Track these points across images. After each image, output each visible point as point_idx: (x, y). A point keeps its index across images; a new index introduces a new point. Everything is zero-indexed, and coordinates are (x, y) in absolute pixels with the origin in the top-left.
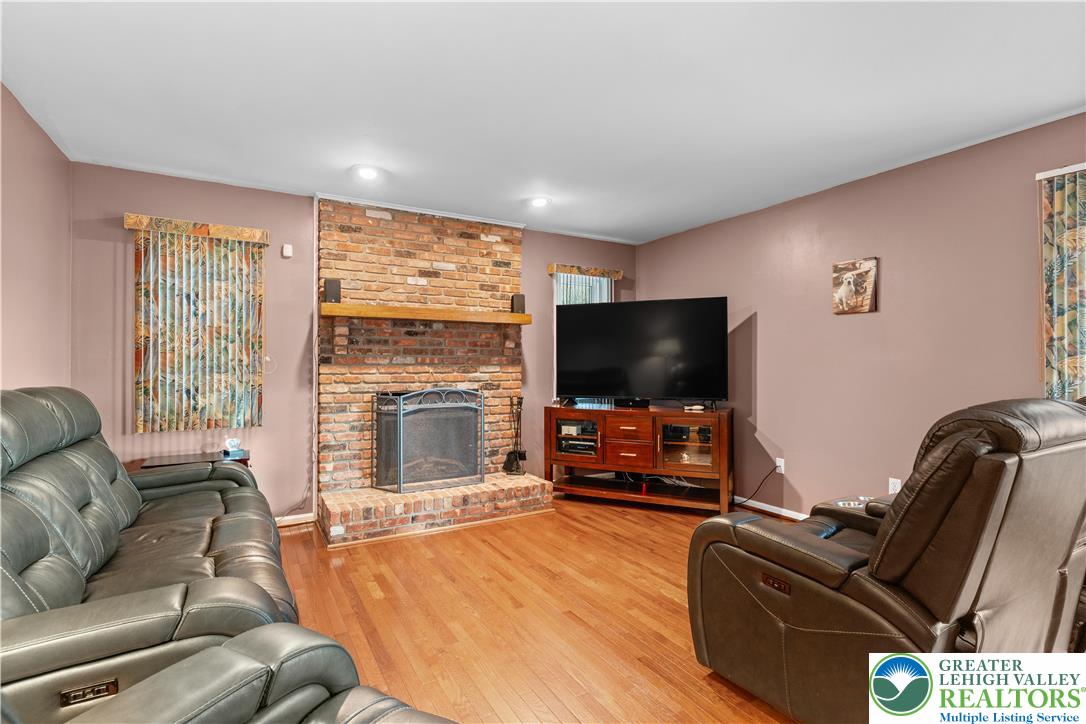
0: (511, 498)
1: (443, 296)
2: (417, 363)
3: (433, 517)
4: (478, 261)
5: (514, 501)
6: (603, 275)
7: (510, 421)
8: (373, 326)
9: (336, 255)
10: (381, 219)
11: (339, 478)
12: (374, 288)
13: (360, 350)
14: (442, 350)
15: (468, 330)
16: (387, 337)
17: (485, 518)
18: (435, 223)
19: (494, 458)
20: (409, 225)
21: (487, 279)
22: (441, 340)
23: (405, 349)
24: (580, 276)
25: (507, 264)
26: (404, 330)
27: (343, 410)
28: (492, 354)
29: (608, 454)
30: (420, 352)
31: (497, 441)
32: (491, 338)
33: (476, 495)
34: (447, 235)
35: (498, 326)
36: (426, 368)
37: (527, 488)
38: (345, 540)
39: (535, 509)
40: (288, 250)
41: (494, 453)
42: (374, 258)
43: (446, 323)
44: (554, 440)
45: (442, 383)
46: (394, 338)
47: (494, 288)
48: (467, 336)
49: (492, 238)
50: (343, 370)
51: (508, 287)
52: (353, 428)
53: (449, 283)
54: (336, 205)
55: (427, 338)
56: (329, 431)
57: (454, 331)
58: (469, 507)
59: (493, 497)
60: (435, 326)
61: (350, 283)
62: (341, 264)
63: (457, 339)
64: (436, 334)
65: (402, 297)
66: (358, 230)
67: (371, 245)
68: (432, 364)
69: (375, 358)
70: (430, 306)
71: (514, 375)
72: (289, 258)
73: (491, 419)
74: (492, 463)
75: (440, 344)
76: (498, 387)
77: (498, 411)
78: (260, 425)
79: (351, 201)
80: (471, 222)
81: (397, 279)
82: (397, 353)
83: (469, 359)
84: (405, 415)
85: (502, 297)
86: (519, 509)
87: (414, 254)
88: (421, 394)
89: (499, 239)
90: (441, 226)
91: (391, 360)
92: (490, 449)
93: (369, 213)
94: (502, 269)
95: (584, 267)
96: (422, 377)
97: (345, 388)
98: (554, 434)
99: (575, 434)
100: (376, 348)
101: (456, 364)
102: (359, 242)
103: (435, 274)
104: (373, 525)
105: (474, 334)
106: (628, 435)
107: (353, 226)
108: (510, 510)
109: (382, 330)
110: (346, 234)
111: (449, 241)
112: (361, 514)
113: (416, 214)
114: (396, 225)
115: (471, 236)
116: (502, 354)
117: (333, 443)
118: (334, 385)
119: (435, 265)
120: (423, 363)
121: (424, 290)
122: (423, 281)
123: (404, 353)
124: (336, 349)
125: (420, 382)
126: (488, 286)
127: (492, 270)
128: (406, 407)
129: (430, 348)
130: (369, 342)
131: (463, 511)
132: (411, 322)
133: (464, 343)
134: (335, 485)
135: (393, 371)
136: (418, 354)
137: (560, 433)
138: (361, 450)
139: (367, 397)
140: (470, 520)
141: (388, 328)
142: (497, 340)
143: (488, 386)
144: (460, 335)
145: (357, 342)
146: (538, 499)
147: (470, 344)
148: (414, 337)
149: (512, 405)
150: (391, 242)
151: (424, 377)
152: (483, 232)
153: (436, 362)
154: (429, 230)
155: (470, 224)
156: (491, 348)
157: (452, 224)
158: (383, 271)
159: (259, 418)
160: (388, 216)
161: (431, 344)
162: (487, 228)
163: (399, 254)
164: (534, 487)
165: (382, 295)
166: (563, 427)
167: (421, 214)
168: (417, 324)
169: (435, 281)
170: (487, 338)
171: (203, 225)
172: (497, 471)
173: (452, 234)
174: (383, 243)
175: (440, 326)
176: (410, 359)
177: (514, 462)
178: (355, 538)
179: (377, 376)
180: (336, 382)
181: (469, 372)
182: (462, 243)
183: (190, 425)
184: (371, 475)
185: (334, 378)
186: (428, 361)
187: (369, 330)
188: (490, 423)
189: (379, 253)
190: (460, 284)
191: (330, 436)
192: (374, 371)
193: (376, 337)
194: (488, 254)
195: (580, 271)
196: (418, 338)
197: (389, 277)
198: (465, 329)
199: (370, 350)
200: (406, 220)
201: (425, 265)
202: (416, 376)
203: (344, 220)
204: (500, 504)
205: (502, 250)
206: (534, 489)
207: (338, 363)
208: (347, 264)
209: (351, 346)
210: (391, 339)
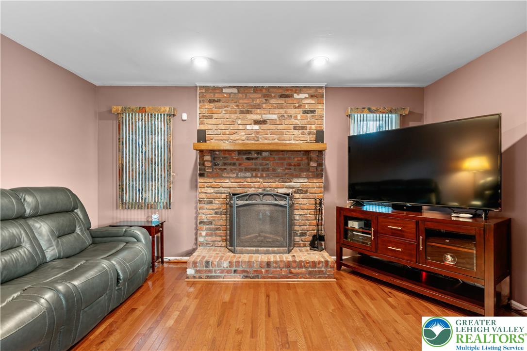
0: (301, 267)
1: (269, 135)
2: (252, 177)
3: (247, 272)
4: (292, 111)
5: (304, 269)
6: (391, 112)
7: (314, 215)
8: (227, 155)
9: (207, 116)
10: (231, 93)
11: (209, 240)
12: (228, 133)
13: (220, 169)
14: (268, 169)
15: (286, 156)
16: (235, 161)
17: (282, 278)
18: (264, 91)
19: (303, 238)
20: (248, 94)
21: (299, 123)
22: (268, 162)
23: (245, 168)
24: (372, 115)
25: (313, 112)
26: (245, 157)
27: (211, 203)
28: (302, 170)
29: (379, 246)
30: (255, 170)
31: (305, 227)
32: (301, 160)
33: (276, 262)
34: (272, 98)
35: (307, 152)
36: (258, 180)
37: (314, 262)
38: (194, 277)
39: (320, 277)
40: (185, 116)
41: (303, 234)
42: (227, 116)
43: (271, 151)
44: (342, 230)
45: (269, 189)
46: (240, 162)
47: (303, 128)
48: (284, 159)
49: (302, 96)
50: (211, 181)
51: (313, 127)
52: (216, 213)
53: (272, 127)
54: (207, 88)
55: (259, 161)
56: (203, 214)
57: (277, 157)
58: (272, 269)
59: (288, 265)
60: (264, 154)
61: (214, 132)
62: (209, 121)
63: (278, 161)
64: (264, 158)
65: (243, 138)
66: (218, 101)
67: (226, 109)
68: (262, 177)
69: (228, 173)
70: (261, 141)
71: (317, 184)
72: (185, 120)
73: (301, 212)
74: (302, 241)
75: (267, 165)
76: (306, 192)
77: (306, 207)
78: (170, 209)
79: (215, 85)
80: (286, 87)
81: (241, 127)
82: (241, 170)
83: (286, 174)
84: (238, 207)
85: (309, 134)
86: (307, 275)
87: (251, 111)
88: (247, 195)
89: (307, 96)
90: (267, 93)
91: (237, 175)
92: (300, 232)
93: (225, 90)
94: (309, 115)
95: (373, 108)
96: (255, 185)
97: (212, 190)
98: (342, 226)
99: (357, 227)
100: (229, 168)
101: (277, 177)
102: (219, 107)
103: (264, 122)
104: (210, 271)
105: (289, 158)
106: (394, 233)
107: (216, 99)
108: (301, 276)
109: (232, 158)
110: (212, 104)
111: (273, 101)
112: (204, 264)
113: (252, 87)
114: (240, 95)
115: (287, 96)
116: (308, 170)
117: (205, 221)
118: (206, 188)
119: (264, 116)
120: (256, 177)
121: (257, 133)
122: (256, 127)
123: (245, 171)
124: (206, 168)
125: (254, 188)
126: (299, 127)
127: (301, 116)
128: (238, 202)
129: (260, 167)
130: (225, 164)
131: (267, 271)
132: (249, 152)
133: (282, 164)
134: (207, 244)
135: (238, 181)
136: (253, 171)
137: (347, 226)
138: (221, 225)
139: (224, 196)
140: (271, 278)
141: (235, 156)
142: (305, 161)
143: (298, 191)
144: (280, 159)
145: (218, 165)
146: (322, 271)
147: (287, 164)
148: (251, 161)
149: (316, 204)
150: (237, 106)
151: (257, 185)
152: (295, 93)
153: (264, 176)
154: (260, 95)
155: (287, 89)
156: (302, 167)
157: (274, 90)
158: (233, 123)
159: (170, 205)
160: (235, 91)
161: (261, 165)
162: (299, 90)
163: (242, 112)
164: (320, 262)
165: (232, 137)
166: (349, 222)
167: (255, 87)
168: (253, 153)
169: (264, 126)
170: (298, 160)
171: (143, 107)
172: (305, 246)
173: (275, 96)
174: (233, 106)
175: (267, 154)
176: (248, 174)
177: (317, 242)
178: (200, 278)
179: (229, 184)
180: (207, 187)
181: (286, 182)
182: (281, 101)
183: (140, 206)
184: (226, 240)
185: (206, 184)
186: (259, 175)
187: (225, 158)
188: (300, 215)
189: (231, 113)
190: (280, 127)
191: (204, 216)
192: (228, 181)
193: (229, 161)
194: (299, 106)
195: (370, 111)
196: (254, 161)
197: (236, 126)
198: (283, 154)
199: (225, 169)
200: (246, 91)
201: (257, 117)
202: (252, 184)
203: (210, 96)
204: (293, 270)
205: (309, 103)
206: (319, 263)
207: (208, 177)
208: (213, 121)
209: (215, 167)
210: (237, 162)
